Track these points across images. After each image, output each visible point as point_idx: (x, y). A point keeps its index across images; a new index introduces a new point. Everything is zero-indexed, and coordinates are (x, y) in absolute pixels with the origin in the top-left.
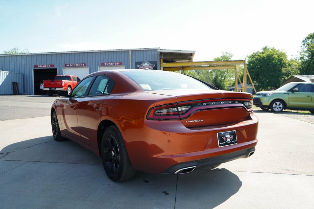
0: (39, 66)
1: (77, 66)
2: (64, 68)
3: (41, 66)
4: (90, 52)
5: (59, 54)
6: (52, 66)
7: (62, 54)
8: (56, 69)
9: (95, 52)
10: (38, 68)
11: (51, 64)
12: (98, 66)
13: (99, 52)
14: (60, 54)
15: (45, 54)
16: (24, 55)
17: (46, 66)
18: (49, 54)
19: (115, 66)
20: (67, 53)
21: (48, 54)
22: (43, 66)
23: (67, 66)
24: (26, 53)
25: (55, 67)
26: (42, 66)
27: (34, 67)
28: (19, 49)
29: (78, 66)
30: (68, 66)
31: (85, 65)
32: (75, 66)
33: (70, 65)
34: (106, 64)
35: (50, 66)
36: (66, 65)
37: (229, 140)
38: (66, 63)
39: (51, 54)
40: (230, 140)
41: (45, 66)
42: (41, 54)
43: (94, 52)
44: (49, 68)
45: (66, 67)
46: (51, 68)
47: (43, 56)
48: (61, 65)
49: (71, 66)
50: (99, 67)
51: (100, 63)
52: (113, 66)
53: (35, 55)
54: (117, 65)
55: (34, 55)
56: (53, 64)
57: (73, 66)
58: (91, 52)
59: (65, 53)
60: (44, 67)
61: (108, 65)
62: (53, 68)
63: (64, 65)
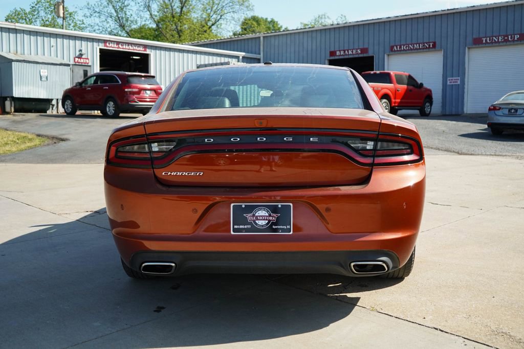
0: (338, 53)
1: (417, 49)
2: (388, 55)
3: (342, 53)
4: (448, 14)
5: (379, 23)
6: (364, 50)
7: (384, 22)
8: (372, 58)
9: (460, 12)
10: (336, 58)
11: (361, 47)
12: (466, 46)
13: (470, 11)
14: (382, 22)
15: (351, 26)
16: (312, 31)
17: (352, 52)
18: (359, 25)
19: (508, 43)
20: (395, 21)
21: (356, 25)
22: (346, 52)
23: (395, 51)
24: (341, 22)
25: (370, 54)
26: (344, 51)
27: (329, 55)
28: (328, 17)
29: (420, 49)
30: (397, 51)
31: (434, 46)
32: (411, 49)
33: (400, 47)
34: (486, 40)
35: (359, 51)
36: (392, 49)
37: (262, 223)
38: (392, 44)
39: (364, 24)
40: (267, 224)
41: (350, 52)
42: (343, 25)
43: (457, 13)
44: (357, 56)
45: (391, 53)
46: (361, 55)
47: (347, 31)
48: (382, 49)
49: (404, 50)
50: (469, 48)
51: (470, 39)
52: (505, 43)
53: (332, 28)
54: (514, 41)
55: (330, 29)
56: (366, 46)
57: (408, 50)
58: (451, 13)
59: (393, 21)
60: (348, 55)
61: (492, 43)
62: (365, 55)
63: (388, 48)
